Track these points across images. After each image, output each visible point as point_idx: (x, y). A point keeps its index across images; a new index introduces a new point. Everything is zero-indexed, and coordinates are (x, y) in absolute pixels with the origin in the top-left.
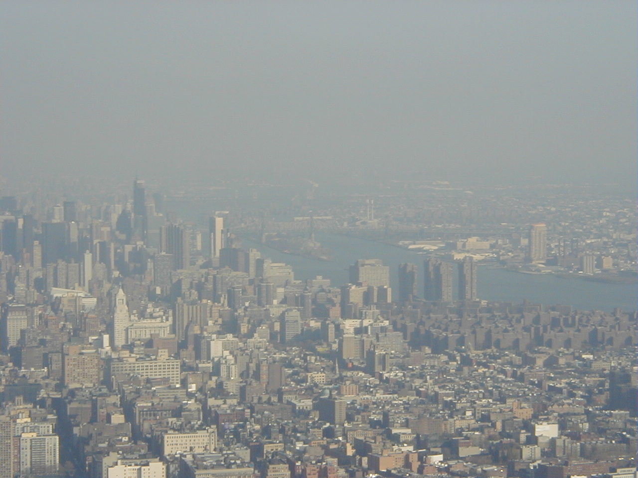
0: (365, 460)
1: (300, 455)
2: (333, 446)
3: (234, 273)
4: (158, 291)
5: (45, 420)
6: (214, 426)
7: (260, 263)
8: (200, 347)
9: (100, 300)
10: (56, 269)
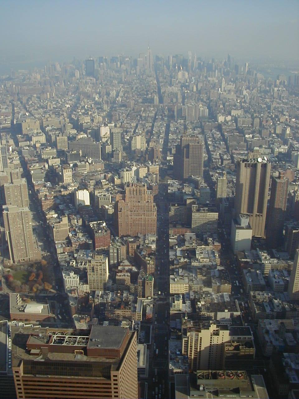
0: (277, 119)
1: (262, 117)
2: (270, 116)
3: (250, 76)
4: (232, 79)
5: (205, 106)
6: (243, 109)
7: (256, 74)
8: (241, 92)
9: (219, 81)
10: (209, 74)
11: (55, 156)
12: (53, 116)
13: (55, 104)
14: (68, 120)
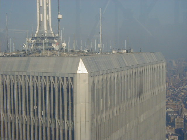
11: (174, 133)
12: (171, 101)
13: (173, 92)
14: (183, 105)
